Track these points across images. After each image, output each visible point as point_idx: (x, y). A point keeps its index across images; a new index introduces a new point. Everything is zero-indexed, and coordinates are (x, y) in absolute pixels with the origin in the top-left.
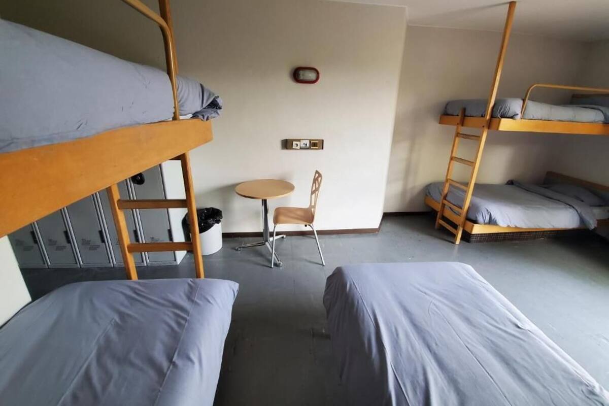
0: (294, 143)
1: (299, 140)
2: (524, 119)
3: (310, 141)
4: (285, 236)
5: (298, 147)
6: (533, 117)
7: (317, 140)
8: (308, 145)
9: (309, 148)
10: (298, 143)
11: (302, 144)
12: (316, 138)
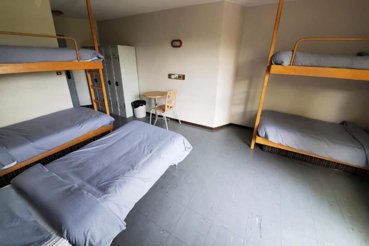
0: (172, 75)
1: (174, 75)
2: (294, 65)
3: (178, 75)
4: (169, 120)
5: (174, 78)
6: (302, 64)
7: (181, 75)
8: (178, 77)
9: (178, 79)
10: (174, 76)
11: (175, 76)
12: (181, 74)
